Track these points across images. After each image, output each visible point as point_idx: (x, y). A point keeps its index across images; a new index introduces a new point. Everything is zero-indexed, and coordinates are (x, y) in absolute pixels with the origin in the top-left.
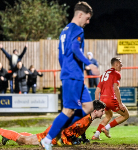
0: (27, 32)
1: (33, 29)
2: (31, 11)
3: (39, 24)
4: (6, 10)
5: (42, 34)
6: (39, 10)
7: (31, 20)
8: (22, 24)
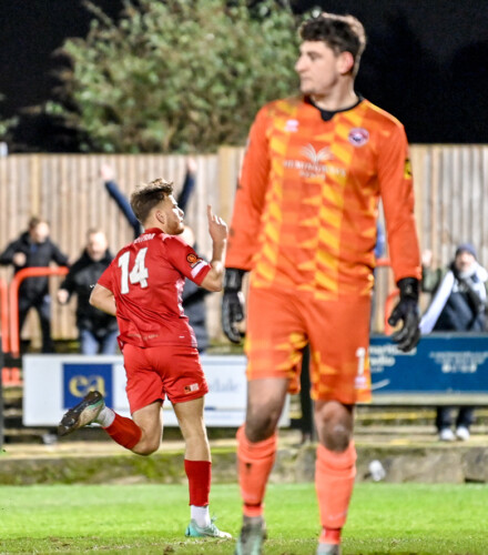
0: (170, 119)
1: (194, 108)
2: (184, 39)
3: (218, 89)
4: (92, 34)
5: (229, 126)
6: (218, 34)
7: (188, 73)
8: (153, 88)
